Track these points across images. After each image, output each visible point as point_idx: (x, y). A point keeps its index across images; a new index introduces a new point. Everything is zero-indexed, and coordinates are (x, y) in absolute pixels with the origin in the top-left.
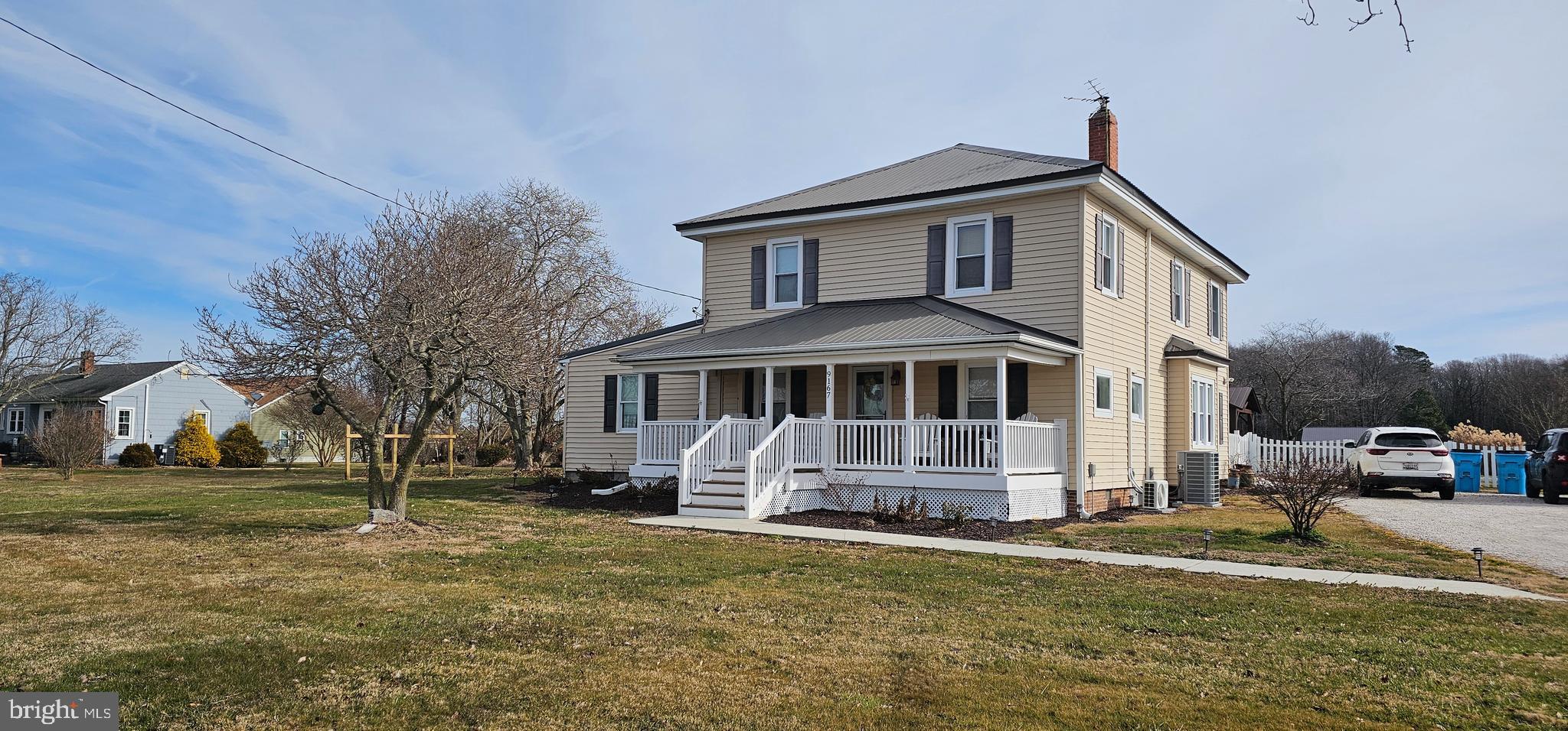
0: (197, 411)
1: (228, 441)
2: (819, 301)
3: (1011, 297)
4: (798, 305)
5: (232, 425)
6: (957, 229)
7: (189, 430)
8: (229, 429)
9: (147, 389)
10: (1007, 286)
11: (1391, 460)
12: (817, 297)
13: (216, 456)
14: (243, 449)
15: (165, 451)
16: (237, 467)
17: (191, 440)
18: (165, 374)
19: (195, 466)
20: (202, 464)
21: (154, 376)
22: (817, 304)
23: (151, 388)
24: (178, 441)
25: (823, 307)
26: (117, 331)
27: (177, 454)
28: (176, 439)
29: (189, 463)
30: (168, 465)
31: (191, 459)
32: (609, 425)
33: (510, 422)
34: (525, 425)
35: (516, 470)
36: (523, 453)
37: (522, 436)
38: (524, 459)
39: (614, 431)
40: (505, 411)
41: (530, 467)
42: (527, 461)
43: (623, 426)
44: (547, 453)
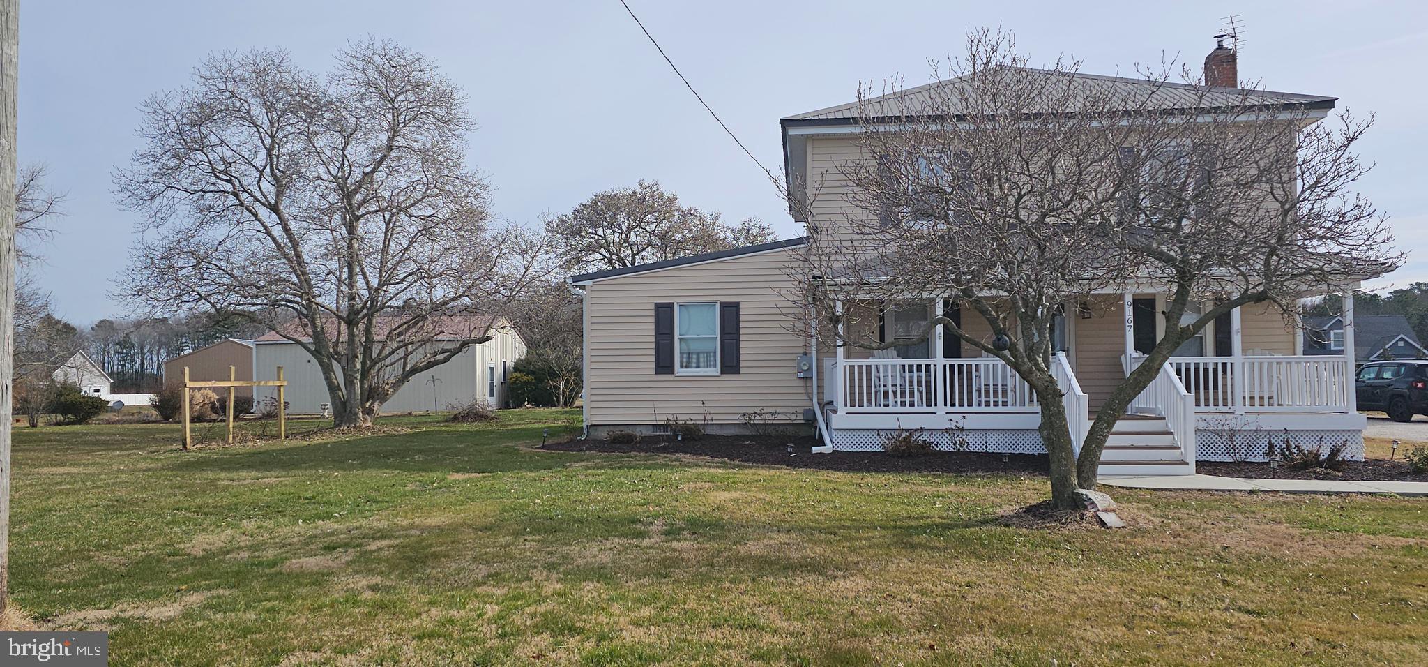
32: (664, 365)
33: (321, 363)
34: (355, 366)
35: (340, 426)
36: (348, 404)
37: (349, 382)
38: (350, 411)
39: (672, 372)
40: (313, 348)
41: (360, 422)
42: (356, 414)
43: (682, 367)
44: (381, 403)
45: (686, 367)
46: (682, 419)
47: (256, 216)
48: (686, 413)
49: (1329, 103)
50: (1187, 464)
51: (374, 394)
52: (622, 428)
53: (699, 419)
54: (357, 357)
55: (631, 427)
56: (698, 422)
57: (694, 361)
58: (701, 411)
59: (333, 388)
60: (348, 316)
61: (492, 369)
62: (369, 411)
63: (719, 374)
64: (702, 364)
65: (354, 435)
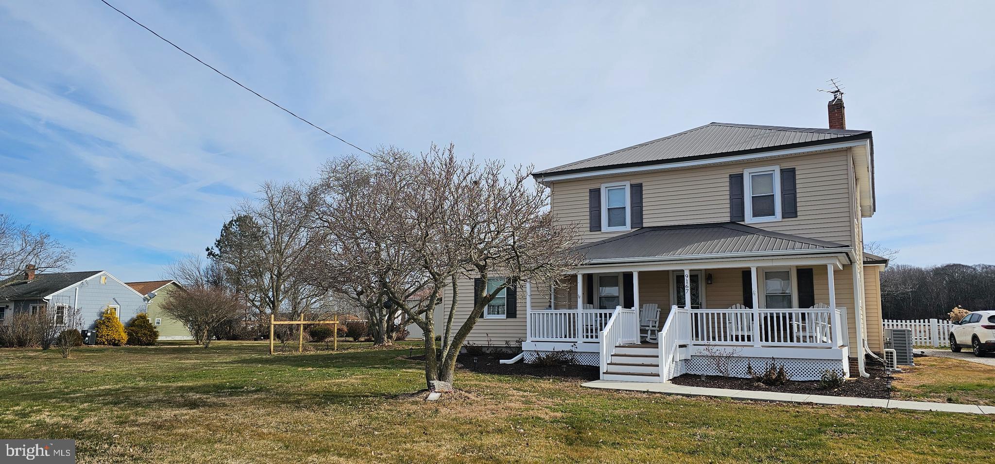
0: (111, 306)
1: (132, 327)
2: (645, 225)
3: (797, 223)
4: (627, 228)
5: (135, 316)
6: (751, 177)
7: (105, 320)
8: (132, 319)
9: (77, 291)
10: (795, 216)
12: (642, 223)
13: (125, 337)
14: (143, 332)
15: (89, 334)
16: (139, 345)
17: (107, 326)
18: (90, 280)
19: (110, 344)
20: (115, 343)
21: (82, 281)
22: (643, 228)
23: (79, 290)
24: (97, 327)
25: (648, 230)
26: (59, 250)
27: (97, 336)
28: (96, 326)
29: (106, 343)
30: (91, 345)
31: (107, 340)
35: (375, 345)
36: (379, 333)
37: (381, 322)
38: (381, 337)
41: (385, 342)
44: (397, 333)
45: (492, 314)
50: (659, 376)
51: (394, 328)
57: (497, 310)
59: (374, 324)
63: (505, 318)
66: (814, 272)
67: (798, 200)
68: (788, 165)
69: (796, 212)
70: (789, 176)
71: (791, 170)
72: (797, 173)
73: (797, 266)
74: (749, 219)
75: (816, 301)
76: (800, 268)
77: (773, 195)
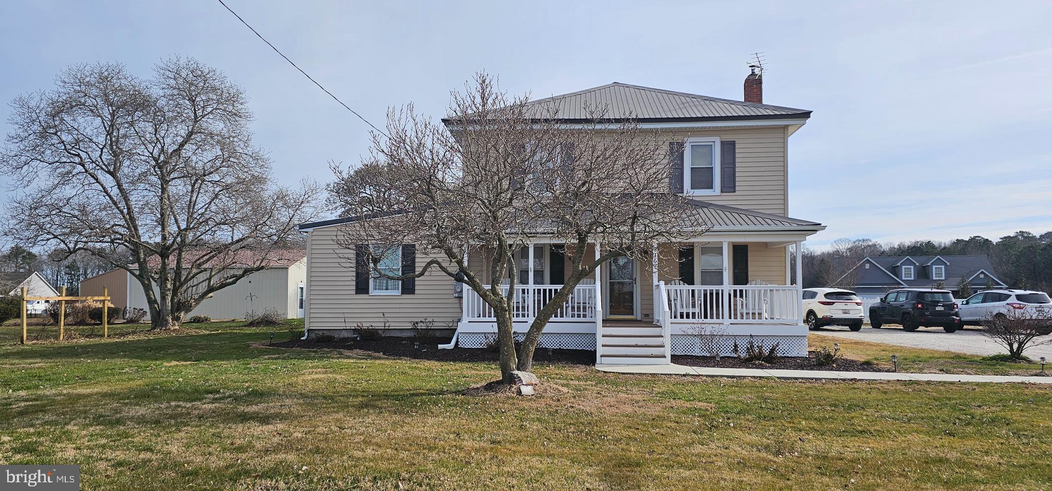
3: (735, 198)
6: (692, 146)
10: (733, 190)
11: (835, 308)
32: (362, 287)
33: (143, 284)
34: (166, 287)
35: (155, 329)
36: (161, 313)
37: (163, 298)
38: (163, 318)
39: (367, 293)
40: (137, 273)
41: (170, 326)
42: (167, 320)
43: (375, 289)
44: (186, 312)
45: (379, 289)
46: (365, 326)
47: (97, 179)
48: (371, 320)
49: (806, 115)
50: (665, 357)
51: (181, 306)
52: (325, 332)
53: (379, 325)
54: (168, 280)
55: (331, 331)
56: (377, 328)
57: (385, 285)
58: (382, 320)
59: (151, 302)
60: (161, 252)
61: (302, 288)
62: (177, 319)
63: (400, 294)
64: (389, 287)
65: (164, 335)
66: (749, 249)
67: (737, 174)
68: (728, 138)
69: (734, 187)
70: (729, 148)
71: (731, 143)
72: (737, 146)
73: (733, 243)
74: (688, 190)
75: (750, 278)
76: (735, 244)
77: (712, 168)
